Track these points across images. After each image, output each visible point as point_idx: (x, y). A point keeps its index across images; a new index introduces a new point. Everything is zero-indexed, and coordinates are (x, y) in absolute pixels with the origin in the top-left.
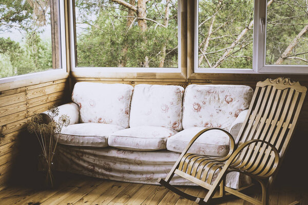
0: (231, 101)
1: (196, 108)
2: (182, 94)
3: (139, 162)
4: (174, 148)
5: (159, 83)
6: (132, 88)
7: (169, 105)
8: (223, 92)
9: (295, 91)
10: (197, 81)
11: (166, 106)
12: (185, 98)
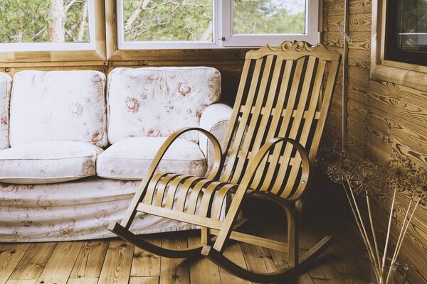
0: (189, 91)
1: (132, 106)
2: (104, 84)
3: (45, 204)
4: (112, 171)
5: (57, 68)
6: (10, 79)
7: (83, 103)
8: (173, 77)
9: (317, 60)
10: (125, 63)
11: (79, 106)
12: (110, 91)
